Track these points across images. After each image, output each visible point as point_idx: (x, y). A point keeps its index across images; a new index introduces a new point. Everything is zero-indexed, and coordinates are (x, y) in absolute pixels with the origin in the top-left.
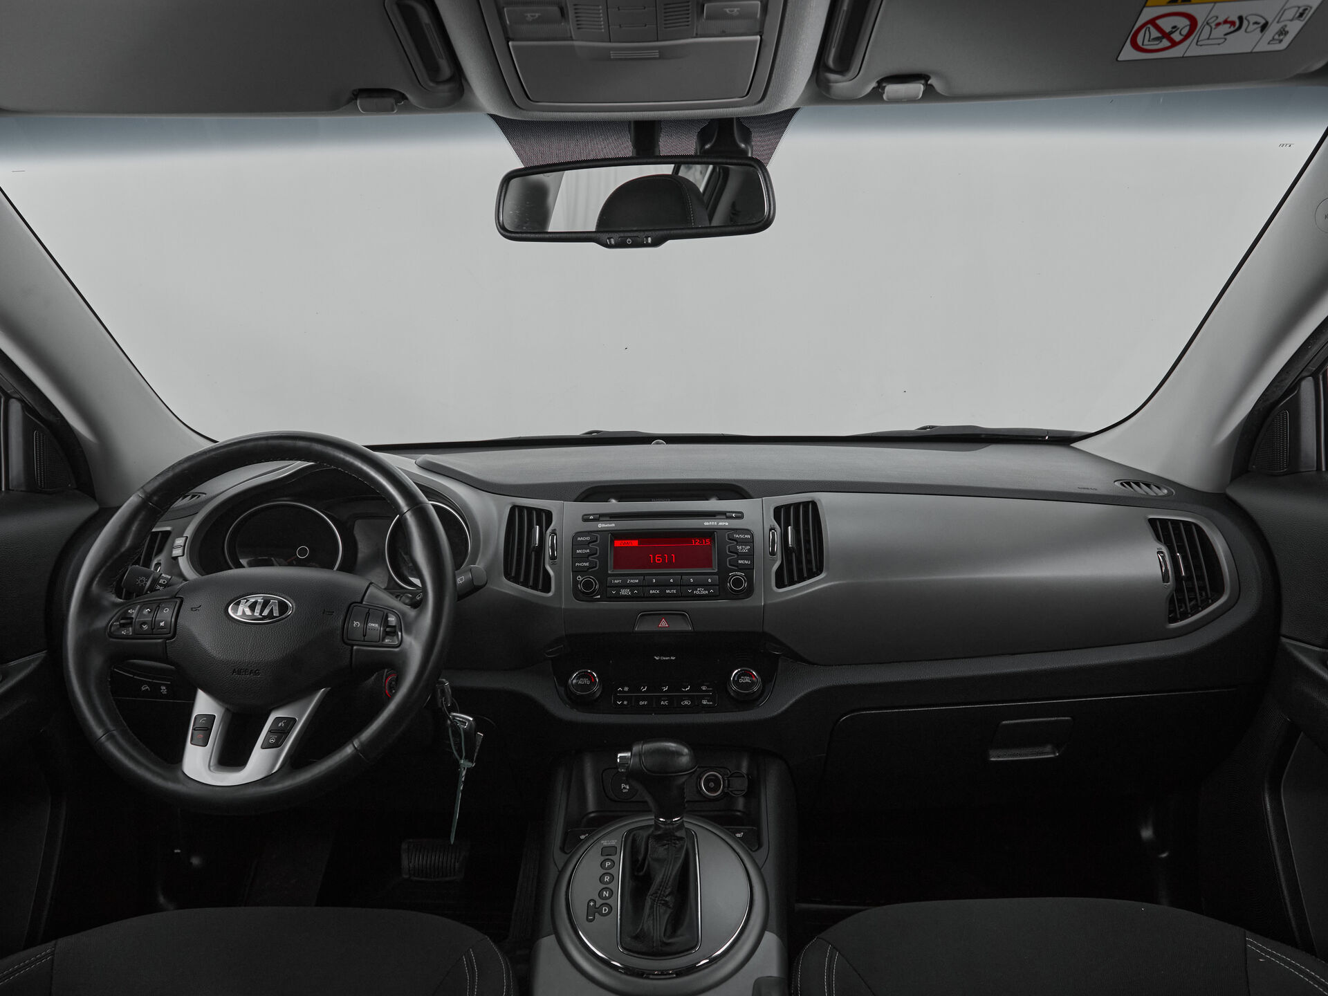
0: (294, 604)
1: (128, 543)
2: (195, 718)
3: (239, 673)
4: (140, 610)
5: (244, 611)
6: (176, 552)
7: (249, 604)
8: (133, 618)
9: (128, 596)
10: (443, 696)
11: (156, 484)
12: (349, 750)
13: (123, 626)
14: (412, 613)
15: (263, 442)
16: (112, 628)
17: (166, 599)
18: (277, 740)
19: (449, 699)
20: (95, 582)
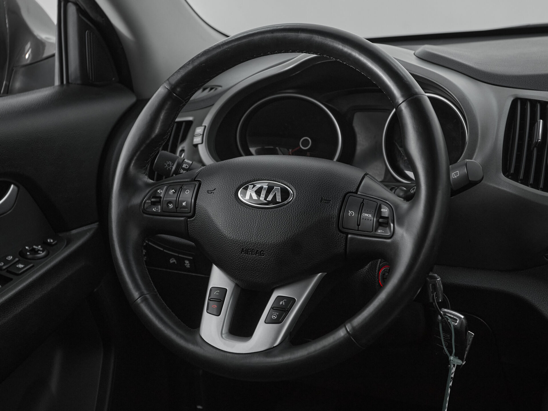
0: (295, 192)
1: (157, 131)
2: (211, 290)
3: (247, 252)
4: (167, 191)
5: (251, 196)
6: (197, 140)
7: (255, 189)
8: (161, 197)
9: (159, 178)
10: (435, 291)
11: (179, 76)
12: (341, 333)
13: (154, 204)
14: (404, 205)
15: (269, 35)
16: (145, 205)
17: (187, 181)
18: (279, 317)
19: (441, 295)
20: (132, 164)
